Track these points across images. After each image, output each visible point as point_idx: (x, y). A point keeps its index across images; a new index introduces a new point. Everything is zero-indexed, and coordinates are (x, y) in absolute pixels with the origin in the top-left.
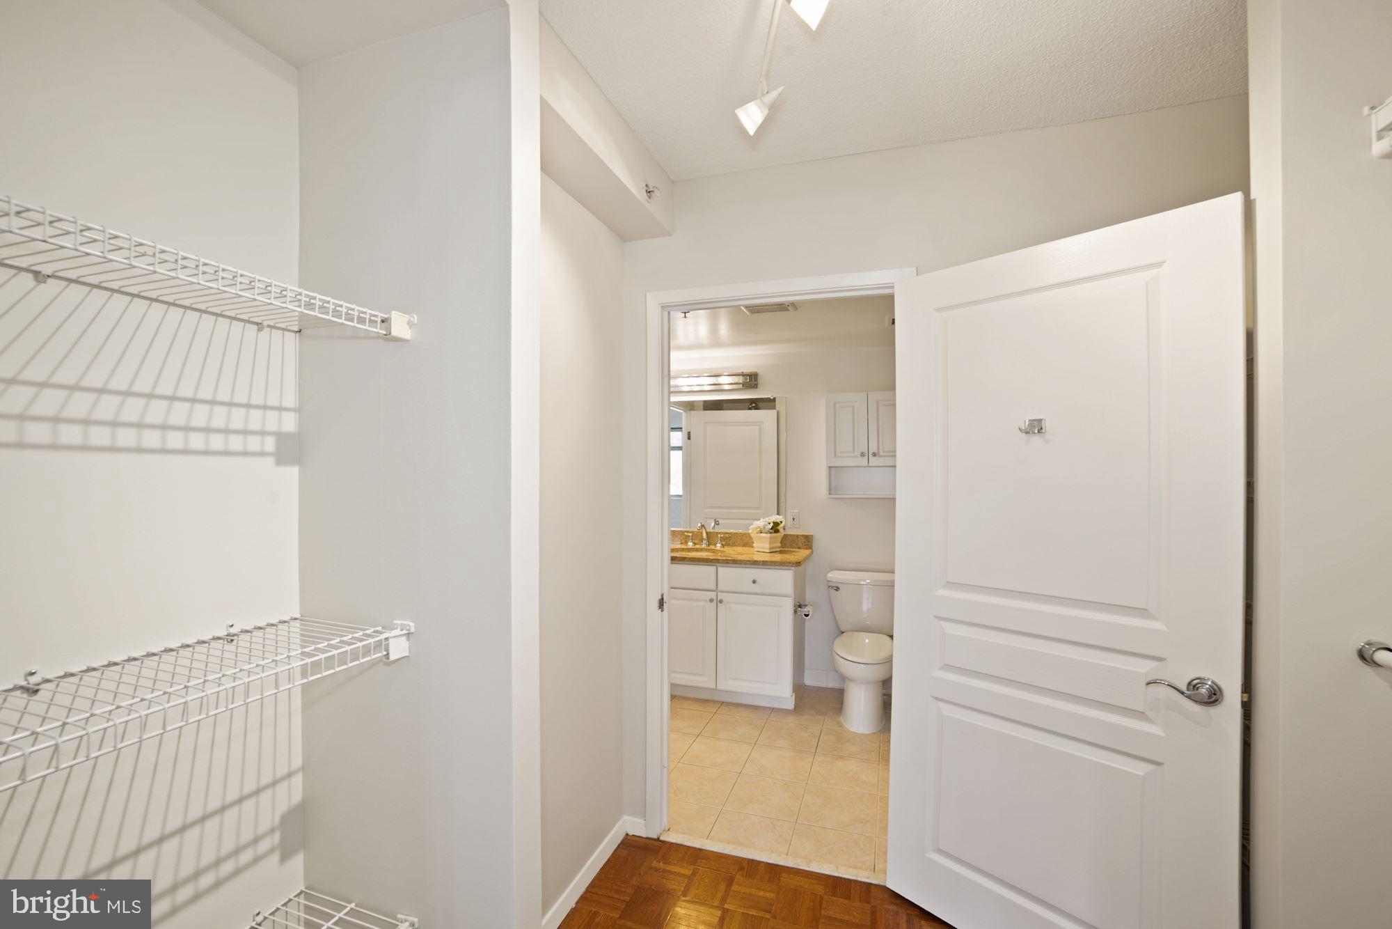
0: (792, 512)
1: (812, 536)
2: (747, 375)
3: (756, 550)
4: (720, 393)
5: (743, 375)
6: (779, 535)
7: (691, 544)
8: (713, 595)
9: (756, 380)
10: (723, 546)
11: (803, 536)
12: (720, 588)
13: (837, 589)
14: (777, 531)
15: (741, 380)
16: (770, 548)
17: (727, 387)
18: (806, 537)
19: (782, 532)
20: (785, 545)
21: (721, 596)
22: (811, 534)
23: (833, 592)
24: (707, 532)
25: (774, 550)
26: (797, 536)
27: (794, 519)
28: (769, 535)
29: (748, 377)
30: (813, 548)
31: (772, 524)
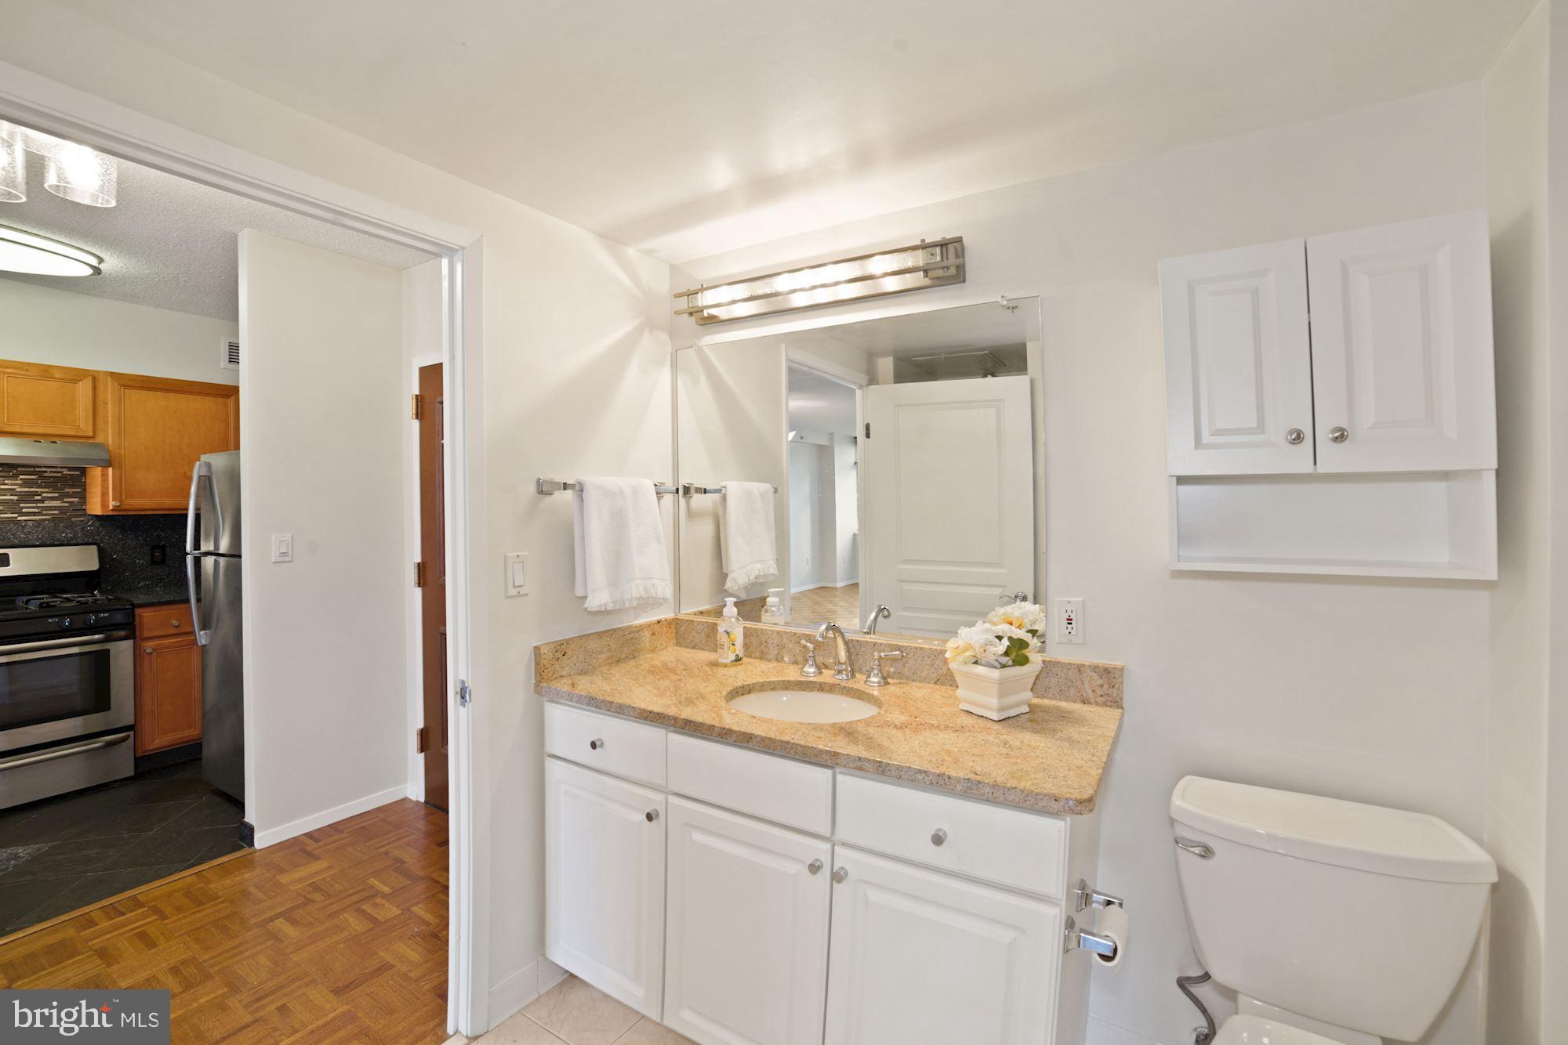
0: (1061, 598)
1: (1122, 669)
2: (934, 245)
3: (963, 706)
4: (882, 302)
5: (924, 246)
6: (1029, 670)
7: (812, 670)
8: (821, 850)
9: (961, 253)
10: (885, 681)
11: (1095, 668)
12: (842, 834)
13: (1207, 853)
14: (1023, 661)
15: (918, 259)
16: (1001, 709)
17: (892, 284)
18: (1106, 672)
19: (1036, 659)
20: (1047, 689)
21: (845, 858)
22: (1118, 663)
23: (1189, 861)
24: (846, 643)
25: (1013, 713)
26: (1080, 668)
27: (1070, 621)
28: (996, 674)
29: (938, 250)
30: (1125, 704)
31: (1006, 642)
